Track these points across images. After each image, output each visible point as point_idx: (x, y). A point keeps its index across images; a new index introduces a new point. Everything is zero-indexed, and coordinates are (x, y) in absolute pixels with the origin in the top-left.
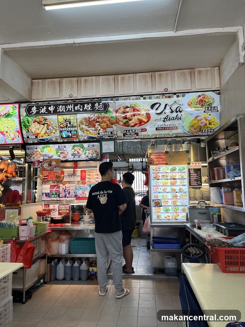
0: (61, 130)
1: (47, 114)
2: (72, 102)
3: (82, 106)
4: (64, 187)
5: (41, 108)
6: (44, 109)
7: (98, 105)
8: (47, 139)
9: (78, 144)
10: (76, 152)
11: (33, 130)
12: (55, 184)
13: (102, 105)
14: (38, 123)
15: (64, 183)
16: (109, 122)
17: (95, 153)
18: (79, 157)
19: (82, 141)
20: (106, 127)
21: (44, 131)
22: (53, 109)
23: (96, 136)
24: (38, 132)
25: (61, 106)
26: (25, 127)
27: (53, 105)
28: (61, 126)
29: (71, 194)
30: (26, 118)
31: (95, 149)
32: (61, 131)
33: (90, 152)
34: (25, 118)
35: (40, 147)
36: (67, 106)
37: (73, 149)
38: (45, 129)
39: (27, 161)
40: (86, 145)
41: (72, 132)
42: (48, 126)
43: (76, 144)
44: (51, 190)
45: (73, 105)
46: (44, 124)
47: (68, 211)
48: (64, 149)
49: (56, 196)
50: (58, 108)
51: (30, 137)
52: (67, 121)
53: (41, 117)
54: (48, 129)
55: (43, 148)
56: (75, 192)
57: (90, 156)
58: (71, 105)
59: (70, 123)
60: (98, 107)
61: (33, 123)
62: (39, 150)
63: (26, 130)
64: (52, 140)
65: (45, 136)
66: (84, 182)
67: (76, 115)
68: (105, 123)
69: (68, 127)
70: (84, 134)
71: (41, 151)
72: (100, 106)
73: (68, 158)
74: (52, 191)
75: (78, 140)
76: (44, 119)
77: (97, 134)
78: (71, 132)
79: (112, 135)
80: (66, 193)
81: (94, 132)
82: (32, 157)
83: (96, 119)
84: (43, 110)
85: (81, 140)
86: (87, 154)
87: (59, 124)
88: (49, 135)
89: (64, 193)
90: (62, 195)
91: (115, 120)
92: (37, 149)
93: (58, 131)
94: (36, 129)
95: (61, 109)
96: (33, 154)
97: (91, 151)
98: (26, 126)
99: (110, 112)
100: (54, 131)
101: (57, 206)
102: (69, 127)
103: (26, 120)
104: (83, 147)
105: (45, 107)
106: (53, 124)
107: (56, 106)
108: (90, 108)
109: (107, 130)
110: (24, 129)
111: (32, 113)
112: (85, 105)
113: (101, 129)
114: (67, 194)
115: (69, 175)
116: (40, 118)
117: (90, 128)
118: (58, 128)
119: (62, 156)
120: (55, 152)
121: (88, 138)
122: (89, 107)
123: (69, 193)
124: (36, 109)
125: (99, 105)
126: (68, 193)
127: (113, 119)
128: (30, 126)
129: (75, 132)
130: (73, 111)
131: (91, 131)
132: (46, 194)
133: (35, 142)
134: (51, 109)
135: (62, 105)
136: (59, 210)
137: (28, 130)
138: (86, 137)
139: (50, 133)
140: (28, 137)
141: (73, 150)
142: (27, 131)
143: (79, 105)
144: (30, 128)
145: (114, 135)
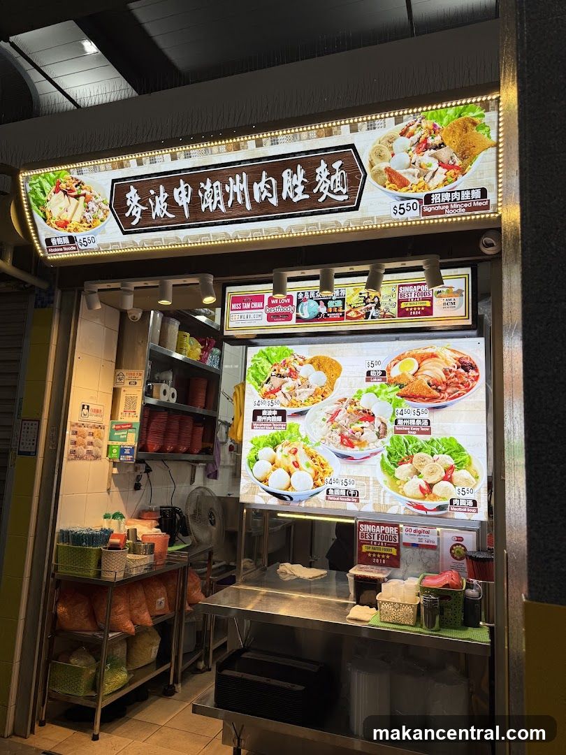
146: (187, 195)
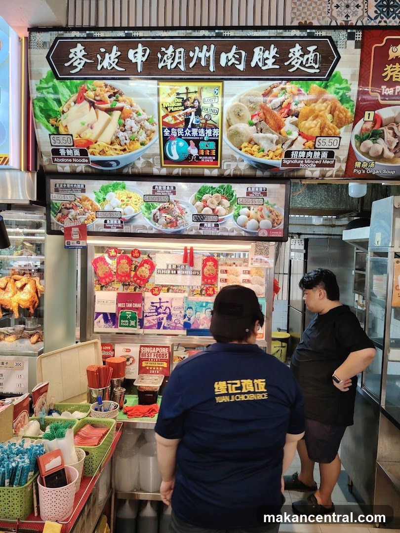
0: (167, 134)
1: (120, 73)
2: (210, 37)
3: (243, 53)
4: (156, 299)
5: (103, 50)
6: (113, 55)
7: (301, 52)
8: (118, 162)
9: (216, 185)
10: (207, 211)
11: (74, 129)
12: (130, 290)
13: (316, 55)
14: (92, 104)
15: (157, 289)
16: (329, 116)
17: (269, 217)
18: (217, 225)
19: (229, 175)
20: (316, 131)
21: (108, 136)
22: (144, 59)
23: (277, 162)
24: (90, 135)
25: (171, 49)
26: (48, 117)
27: (144, 44)
28: (166, 120)
29: (173, 319)
30: (51, 84)
31: (267, 203)
32: (166, 140)
33: (252, 212)
34: (47, 83)
35: (94, 187)
36: (194, 51)
37: (200, 199)
38: (113, 127)
39: (54, 228)
40: (240, 190)
41: (202, 145)
42: (123, 118)
43: (209, 185)
44: (120, 305)
45: (213, 47)
46: (109, 111)
47: (165, 365)
48: (172, 197)
49: (133, 323)
50: (159, 56)
51: (62, 152)
52: (188, 103)
53: (102, 83)
54: (123, 127)
55: (105, 190)
56: (185, 316)
57: (251, 224)
58: (205, 48)
59: (198, 112)
60: (300, 62)
61: (75, 103)
62: (92, 196)
63: (49, 125)
64: (133, 165)
65: (111, 152)
66: (211, 289)
67: (220, 84)
68: (316, 117)
69: (190, 126)
70: (242, 152)
71: (99, 201)
72: (306, 57)
73: (182, 228)
74: (122, 309)
75: (215, 172)
76: (112, 92)
77: (281, 155)
78: (197, 143)
79: (332, 162)
80: (161, 316)
81: (274, 147)
82: (70, 216)
83: (289, 104)
84: (109, 60)
85: (226, 173)
86: (242, 217)
87: (163, 113)
88: (124, 150)
89: (155, 317)
90: (149, 321)
91: (352, 111)
92: (83, 191)
93: (156, 137)
94: (84, 124)
95: (171, 58)
96: (72, 208)
97: (256, 209)
98: (51, 113)
99: (340, 81)
100: (142, 137)
101: (135, 350)
102: (193, 126)
103: (51, 90)
104: (229, 196)
105: (115, 48)
106: (141, 112)
107: (155, 48)
108: (274, 64)
109: (317, 143)
110: (44, 124)
111: (72, 67)
112: (257, 50)
113: (300, 138)
114: (165, 318)
115: (170, 267)
116: (98, 89)
117: (261, 135)
118: (156, 128)
119: (162, 220)
120: (143, 207)
121: (251, 167)
122: (267, 59)
123: (169, 317)
124: (83, 53)
125: (305, 52)
126: (166, 315)
127: (347, 105)
128: (63, 112)
129: (212, 145)
130: (212, 69)
131: (264, 144)
132: (105, 315)
133: (78, 170)
134: (137, 56)
135: (177, 45)
136: (141, 361)
137: (57, 128)
138: (246, 163)
139: (128, 142)
140: (56, 152)
141: (198, 203)
142: (52, 129)
143: (234, 47)
144: (64, 121)
145: (339, 161)
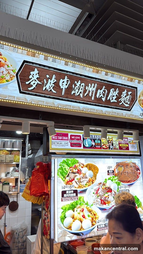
146: (66, 85)
